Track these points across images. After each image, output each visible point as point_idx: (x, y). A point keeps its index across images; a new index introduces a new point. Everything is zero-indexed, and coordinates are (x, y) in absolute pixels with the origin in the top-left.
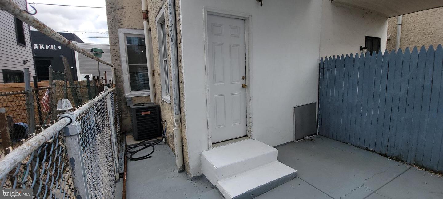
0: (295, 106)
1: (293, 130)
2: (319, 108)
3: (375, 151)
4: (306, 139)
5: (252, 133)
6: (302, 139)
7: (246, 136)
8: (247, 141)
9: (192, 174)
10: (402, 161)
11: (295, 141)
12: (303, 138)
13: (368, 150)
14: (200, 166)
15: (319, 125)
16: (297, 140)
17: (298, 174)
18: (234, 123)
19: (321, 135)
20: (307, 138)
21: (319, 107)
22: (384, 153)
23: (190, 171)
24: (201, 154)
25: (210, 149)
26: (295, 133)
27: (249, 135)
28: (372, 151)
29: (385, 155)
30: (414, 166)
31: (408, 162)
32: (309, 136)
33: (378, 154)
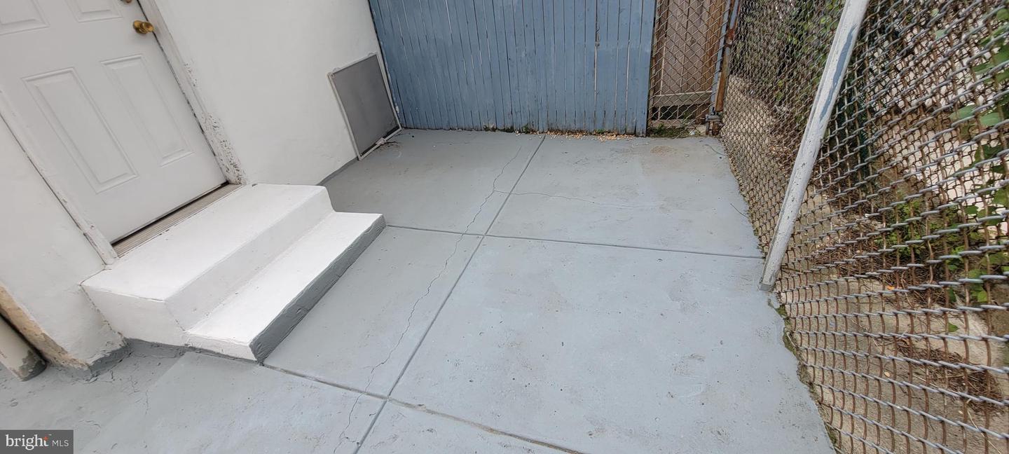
0: (331, 70)
1: (346, 132)
2: (387, 66)
3: (497, 128)
4: (381, 145)
5: (241, 168)
6: (373, 149)
7: (227, 183)
8: (232, 197)
9: (81, 359)
10: (533, 131)
11: (359, 157)
12: (375, 145)
13: (487, 129)
14: (101, 322)
15: (397, 107)
16: (363, 153)
17: (386, 219)
18: (165, 158)
19: (406, 128)
20: (382, 141)
21: (386, 63)
22: (509, 126)
23: (71, 355)
24: (83, 292)
25: (110, 261)
26: (353, 139)
27: (232, 178)
28: (494, 130)
29: (511, 130)
30: (549, 132)
31: (541, 130)
32: (385, 137)
33: (501, 130)
